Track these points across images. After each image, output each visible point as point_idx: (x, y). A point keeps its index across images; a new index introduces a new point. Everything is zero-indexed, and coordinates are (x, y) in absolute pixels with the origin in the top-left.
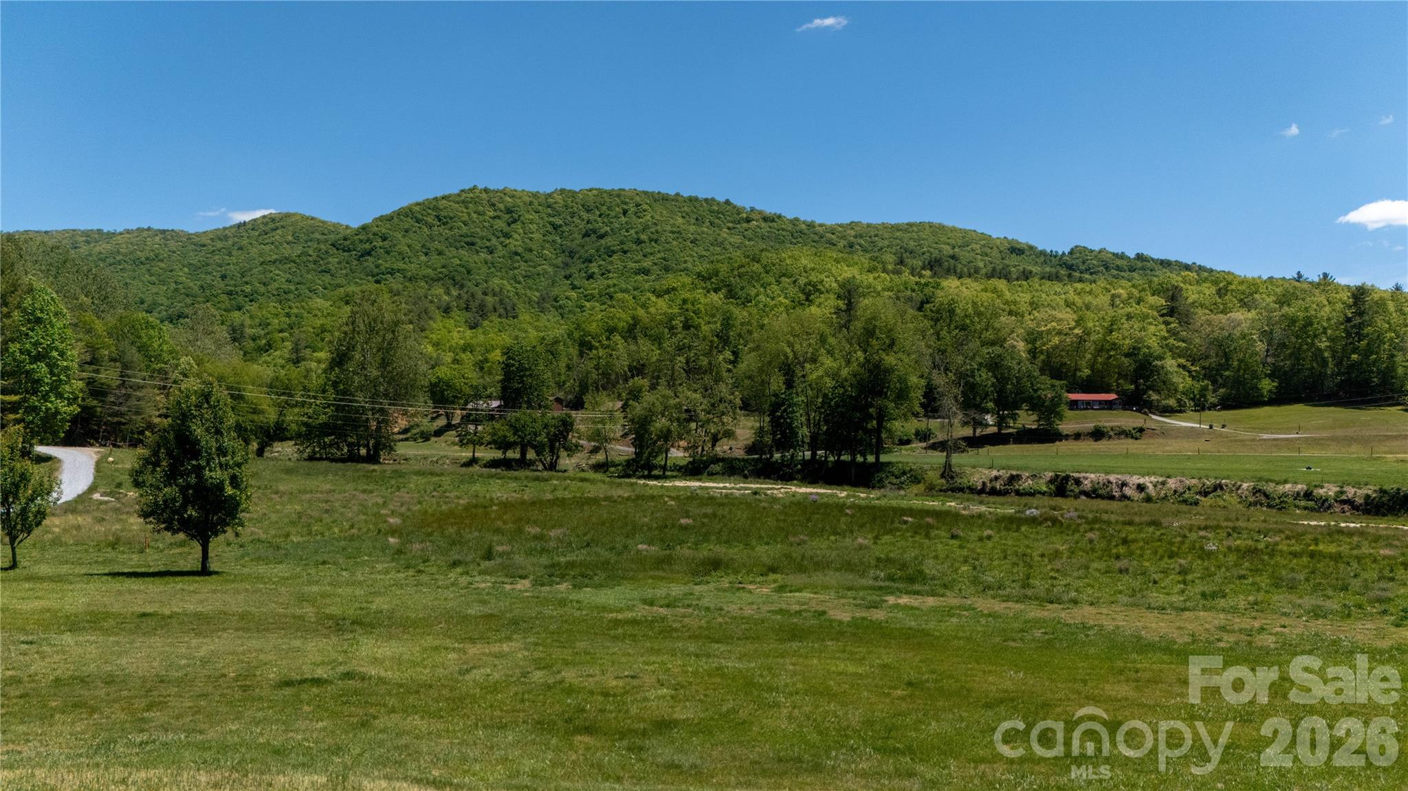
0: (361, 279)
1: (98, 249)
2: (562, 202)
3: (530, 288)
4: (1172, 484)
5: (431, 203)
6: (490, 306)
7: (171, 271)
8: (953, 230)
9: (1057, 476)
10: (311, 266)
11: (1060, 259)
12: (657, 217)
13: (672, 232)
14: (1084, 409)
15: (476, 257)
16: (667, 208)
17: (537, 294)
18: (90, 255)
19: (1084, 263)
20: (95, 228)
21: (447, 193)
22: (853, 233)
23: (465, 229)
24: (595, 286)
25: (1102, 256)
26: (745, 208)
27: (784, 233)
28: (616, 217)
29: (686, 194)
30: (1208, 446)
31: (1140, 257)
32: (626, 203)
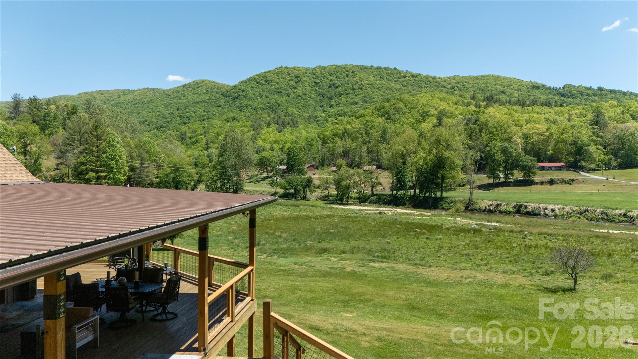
0: (234, 109)
1: (128, 98)
2: (319, 72)
3: (305, 112)
4: (567, 209)
5: (262, 74)
6: (287, 121)
7: (157, 107)
8: (504, 78)
9: (517, 204)
10: (213, 104)
11: (558, 91)
12: (362, 77)
13: (368, 84)
14: (548, 170)
15: (282, 99)
16: (366, 73)
17: (307, 115)
18: (125, 100)
19: (570, 92)
20: (127, 88)
21: (269, 70)
22: (454, 81)
23: (277, 86)
24: (333, 111)
25: (580, 89)
26: (403, 71)
27: (421, 82)
28: (344, 78)
29: (375, 66)
30: (604, 188)
31: (600, 89)
32: (348, 71)
